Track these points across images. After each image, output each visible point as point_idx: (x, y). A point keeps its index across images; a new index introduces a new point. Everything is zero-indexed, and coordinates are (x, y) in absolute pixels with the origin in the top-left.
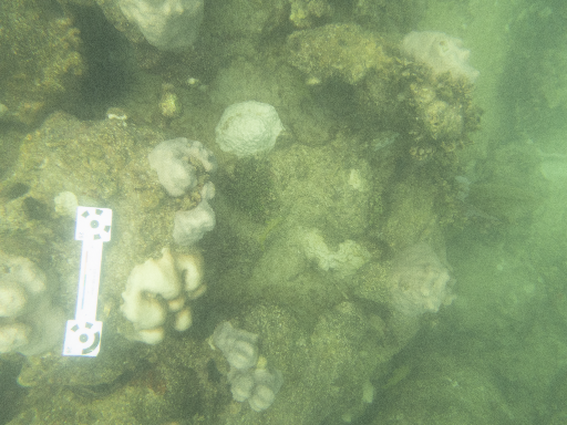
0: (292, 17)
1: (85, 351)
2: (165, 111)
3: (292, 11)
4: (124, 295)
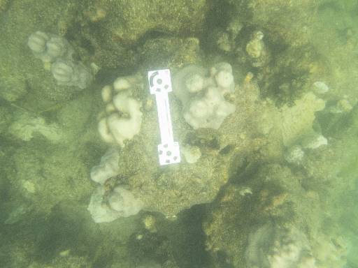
1: (157, 73)
2: (151, 219)
4: (141, 114)
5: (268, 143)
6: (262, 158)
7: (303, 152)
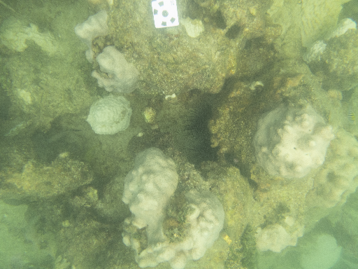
0: (96, 192)
2: (150, 110)
3: (97, 195)
5: (284, 44)
6: (276, 55)
7: (325, 45)
